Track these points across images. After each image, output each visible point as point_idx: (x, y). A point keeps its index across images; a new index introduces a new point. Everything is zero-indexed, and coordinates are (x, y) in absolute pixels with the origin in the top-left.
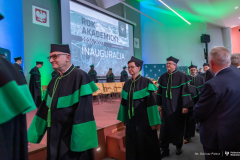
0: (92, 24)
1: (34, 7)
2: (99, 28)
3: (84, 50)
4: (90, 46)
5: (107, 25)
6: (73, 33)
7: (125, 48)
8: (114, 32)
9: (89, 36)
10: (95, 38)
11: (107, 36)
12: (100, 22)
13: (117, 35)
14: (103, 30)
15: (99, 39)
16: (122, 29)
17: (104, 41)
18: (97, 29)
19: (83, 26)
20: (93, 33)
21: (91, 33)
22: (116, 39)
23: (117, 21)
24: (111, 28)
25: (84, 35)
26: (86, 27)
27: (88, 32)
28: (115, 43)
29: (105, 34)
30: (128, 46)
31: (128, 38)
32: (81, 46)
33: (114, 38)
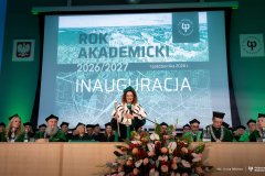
0: (102, 38)
1: (16, 41)
2: (116, 41)
4: (94, 77)
5: (138, 31)
6: (60, 61)
7: (192, 65)
8: (158, 39)
9: (94, 60)
10: (102, 60)
12: (119, 29)
13: (168, 42)
14: (127, 42)
15: (117, 60)
16: (186, 27)
17: (127, 61)
18: (112, 44)
19: (83, 45)
20: (103, 53)
21: (97, 53)
22: (164, 51)
23: (169, 15)
24: (150, 33)
25: (83, 60)
26: (87, 47)
27: (92, 53)
28: (159, 59)
29: (131, 48)
30: (206, 58)
31: (204, 42)
32: (75, 79)
33: (158, 51)
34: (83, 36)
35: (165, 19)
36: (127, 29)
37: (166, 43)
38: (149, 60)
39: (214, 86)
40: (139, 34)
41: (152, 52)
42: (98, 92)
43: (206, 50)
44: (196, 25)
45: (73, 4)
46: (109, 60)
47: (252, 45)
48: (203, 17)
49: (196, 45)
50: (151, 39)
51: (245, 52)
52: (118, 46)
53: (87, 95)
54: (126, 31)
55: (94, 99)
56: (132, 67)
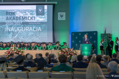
0: (14, 13)
2: (18, 14)
3: (7, 29)
4: (11, 26)
5: (25, 11)
6: (0, 21)
7: (42, 23)
8: (31, 14)
9: (11, 21)
10: (14, 21)
11: (24, 18)
12: (19, 11)
13: (35, 15)
14: (22, 15)
15: (18, 21)
16: (40, 10)
17: (21, 21)
18: (17, 15)
19: (7, 16)
20: (14, 18)
21: (12, 19)
22: (33, 18)
23: (35, 6)
24: (29, 12)
25: (8, 21)
26: (9, 16)
27: (10, 18)
28: (32, 21)
29: (23, 17)
30: (46, 21)
31: (46, 15)
32: (5, 27)
33: (31, 18)
34: (7, 13)
35: (34, 7)
36: (21, 10)
37: (34, 16)
38: (29, 21)
39: (48, 30)
40: (25, 13)
41: (30, 18)
42: (12, 31)
43: (46, 18)
44: (43, 9)
45: (4, 1)
46: (16, 21)
47: (62, 16)
48: (46, 7)
49: (43, 16)
50: (29, 14)
51: (59, 18)
52: (19, 16)
53: (9, 32)
54: (21, 11)
55: (11, 34)
56: (23, 23)
